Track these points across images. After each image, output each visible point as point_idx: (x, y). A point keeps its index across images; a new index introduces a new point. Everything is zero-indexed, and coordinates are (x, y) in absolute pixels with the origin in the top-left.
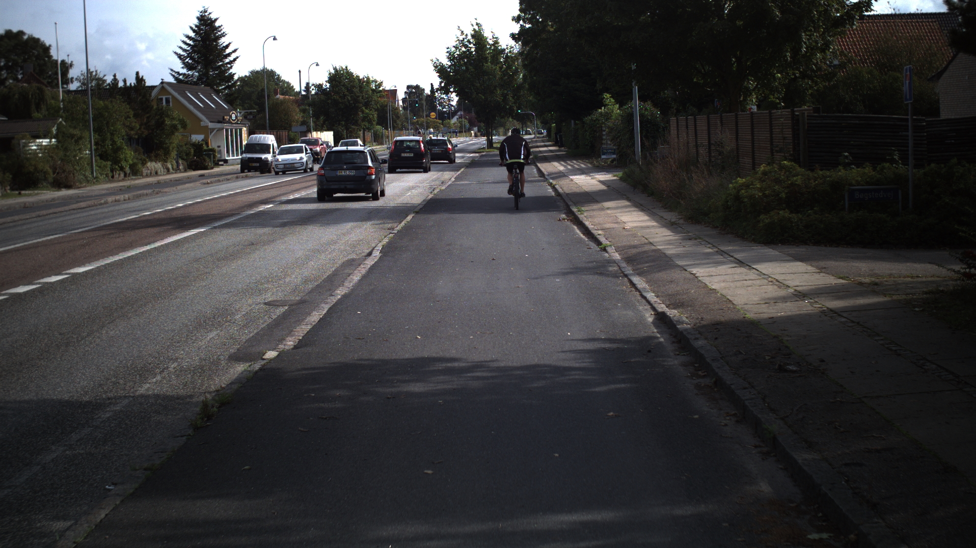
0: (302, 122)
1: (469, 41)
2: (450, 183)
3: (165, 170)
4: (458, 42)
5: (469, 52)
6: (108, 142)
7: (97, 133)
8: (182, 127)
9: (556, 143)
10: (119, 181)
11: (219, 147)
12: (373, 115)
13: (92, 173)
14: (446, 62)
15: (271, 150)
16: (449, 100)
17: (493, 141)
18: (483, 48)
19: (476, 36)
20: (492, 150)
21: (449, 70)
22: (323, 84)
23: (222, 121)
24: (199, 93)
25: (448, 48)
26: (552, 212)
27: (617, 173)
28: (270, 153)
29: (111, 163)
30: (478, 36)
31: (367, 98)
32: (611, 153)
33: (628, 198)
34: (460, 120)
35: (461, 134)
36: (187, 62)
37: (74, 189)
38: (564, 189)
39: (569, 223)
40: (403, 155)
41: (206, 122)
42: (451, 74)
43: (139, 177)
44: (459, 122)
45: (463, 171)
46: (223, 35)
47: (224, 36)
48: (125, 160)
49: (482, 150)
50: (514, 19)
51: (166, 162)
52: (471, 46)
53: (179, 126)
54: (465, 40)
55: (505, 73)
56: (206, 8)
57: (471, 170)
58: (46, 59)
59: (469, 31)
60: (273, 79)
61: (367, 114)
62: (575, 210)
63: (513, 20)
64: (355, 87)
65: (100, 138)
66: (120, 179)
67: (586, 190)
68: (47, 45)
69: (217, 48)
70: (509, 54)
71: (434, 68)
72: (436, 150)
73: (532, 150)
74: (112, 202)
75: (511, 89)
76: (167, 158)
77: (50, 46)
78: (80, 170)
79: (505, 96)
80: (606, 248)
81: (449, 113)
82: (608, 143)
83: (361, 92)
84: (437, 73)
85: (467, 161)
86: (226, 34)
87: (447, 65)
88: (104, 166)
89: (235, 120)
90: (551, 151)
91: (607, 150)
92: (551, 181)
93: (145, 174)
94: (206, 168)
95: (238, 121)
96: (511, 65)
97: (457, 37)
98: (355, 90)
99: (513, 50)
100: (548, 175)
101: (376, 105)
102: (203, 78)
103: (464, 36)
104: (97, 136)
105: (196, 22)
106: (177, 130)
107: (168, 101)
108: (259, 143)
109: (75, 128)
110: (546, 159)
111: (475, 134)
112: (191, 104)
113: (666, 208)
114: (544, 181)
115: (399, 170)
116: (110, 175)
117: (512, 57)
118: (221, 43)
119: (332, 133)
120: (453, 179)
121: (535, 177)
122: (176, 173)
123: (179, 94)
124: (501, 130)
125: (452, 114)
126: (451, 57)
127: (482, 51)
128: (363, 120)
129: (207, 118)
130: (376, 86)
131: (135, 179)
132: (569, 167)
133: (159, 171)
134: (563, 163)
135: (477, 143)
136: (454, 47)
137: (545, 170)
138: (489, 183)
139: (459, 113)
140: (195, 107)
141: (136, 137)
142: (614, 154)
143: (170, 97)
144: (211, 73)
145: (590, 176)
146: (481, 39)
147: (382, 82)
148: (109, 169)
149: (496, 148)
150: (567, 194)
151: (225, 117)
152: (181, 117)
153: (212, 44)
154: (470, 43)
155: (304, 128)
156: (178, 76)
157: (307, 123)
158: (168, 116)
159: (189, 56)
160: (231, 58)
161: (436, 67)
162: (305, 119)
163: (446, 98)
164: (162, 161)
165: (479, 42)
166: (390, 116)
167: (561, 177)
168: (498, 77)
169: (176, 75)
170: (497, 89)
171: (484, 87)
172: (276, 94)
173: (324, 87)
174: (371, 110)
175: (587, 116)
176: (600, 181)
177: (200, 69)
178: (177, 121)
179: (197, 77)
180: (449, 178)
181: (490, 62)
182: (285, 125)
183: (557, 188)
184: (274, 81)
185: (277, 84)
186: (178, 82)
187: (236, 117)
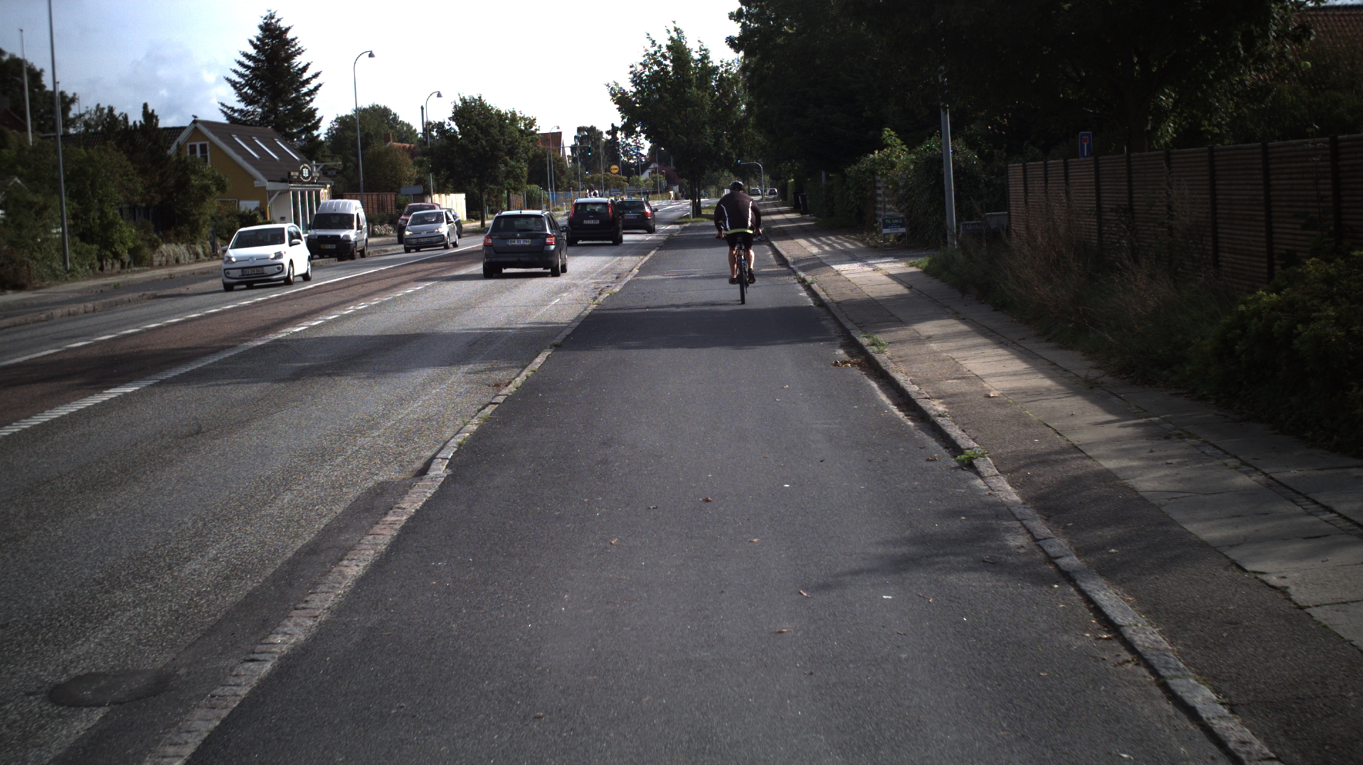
0: (416, 180)
1: (663, 56)
2: (629, 278)
3: (192, 256)
4: (646, 57)
5: (663, 71)
6: (95, 214)
7: (76, 200)
8: (218, 189)
9: (795, 208)
10: (112, 275)
11: (283, 218)
12: (521, 169)
13: (65, 263)
14: (629, 88)
15: (355, 224)
16: (638, 148)
17: (702, 205)
18: (685, 65)
19: (673, 48)
20: (699, 219)
21: (634, 99)
22: (444, 122)
23: (288, 179)
24: (254, 138)
25: (632, 67)
26: (817, 344)
27: (916, 261)
28: (352, 228)
29: (98, 247)
30: (678, 49)
31: (511, 143)
32: (898, 224)
33: (957, 313)
34: (654, 175)
35: (654, 196)
36: (246, 92)
37: (29, 290)
38: (830, 291)
39: (857, 372)
40: (586, 222)
41: (262, 181)
42: (638, 105)
43: (145, 268)
44: (653, 178)
45: (653, 255)
46: (299, 52)
47: (300, 54)
48: (122, 242)
49: (684, 220)
50: (731, 16)
51: (194, 244)
52: (668, 62)
53: (214, 189)
54: (658, 54)
55: (717, 103)
56: (272, 12)
57: (667, 254)
58: (37, 90)
59: (664, 41)
60: (388, 119)
61: (512, 166)
62: (864, 341)
63: (730, 19)
64: (493, 126)
65: (80, 207)
66: (115, 271)
67: (872, 295)
68: (38, 69)
69: (289, 70)
70: (724, 75)
71: (611, 97)
72: (630, 215)
73: (763, 218)
74: (62, 316)
75: (727, 127)
76: (195, 237)
77: (42, 71)
78: (43, 259)
79: (717, 137)
80: (975, 462)
81: (638, 165)
82: (887, 208)
83: (503, 134)
84: (615, 103)
85: (662, 238)
86: (303, 51)
87: (631, 92)
88: (87, 252)
89: (308, 178)
90: (791, 221)
91: (891, 220)
92: (802, 275)
93: (158, 263)
95: (313, 178)
96: (728, 91)
97: (646, 50)
98: (492, 130)
99: (731, 69)
100: (794, 263)
101: (526, 153)
102: (270, 117)
103: (656, 48)
104: (75, 205)
105: (258, 33)
106: (209, 193)
107: (203, 148)
108: (337, 212)
109: (36, 192)
110: (785, 234)
111: (675, 195)
112: (238, 154)
113: (1049, 340)
114: (789, 275)
115: (580, 242)
116: (97, 265)
117: (729, 79)
118: (295, 64)
119: (463, 196)
120: (636, 271)
121: (772, 266)
122: (209, 260)
123: (221, 138)
124: (713, 190)
125: (642, 168)
126: (637, 79)
127: (684, 71)
128: (507, 177)
129: (264, 175)
130: (525, 125)
131: (138, 272)
132: (827, 248)
133: (182, 257)
134: (814, 240)
135: (678, 209)
136: (641, 64)
137: (788, 253)
138: (695, 278)
139: (652, 166)
140: (244, 159)
141: (144, 205)
142: (902, 226)
143: (208, 143)
144: (281, 109)
145: (869, 265)
146: (682, 51)
147: (535, 119)
148: (96, 257)
149: (708, 217)
150: (838, 303)
151: (292, 174)
152: (217, 174)
153: (283, 65)
154: (665, 58)
155: (419, 189)
156: (232, 113)
157: (425, 181)
158: (195, 172)
159: (249, 83)
160: (311, 86)
161: (614, 95)
162: (423, 175)
163: (633, 144)
164: (187, 242)
165: (678, 57)
166: (550, 170)
167: (816, 268)
168: (707, 108)
169: (229, 112)
170: (707, 126)
171: (686, 124)
172: (387, 140)
173: (447, 127)
174: (518, 161)
175: (850, 166)
176: (890, 276)
177: (265, 103)
178: (209, 180)
179: (261, 115)
180: (629, 270)
181: (696, 87)
182: (393, 185)
183: (815, 289)
184: (388, 123)
185: (392, 127)
186: (231, 123)
187: (310, 173)
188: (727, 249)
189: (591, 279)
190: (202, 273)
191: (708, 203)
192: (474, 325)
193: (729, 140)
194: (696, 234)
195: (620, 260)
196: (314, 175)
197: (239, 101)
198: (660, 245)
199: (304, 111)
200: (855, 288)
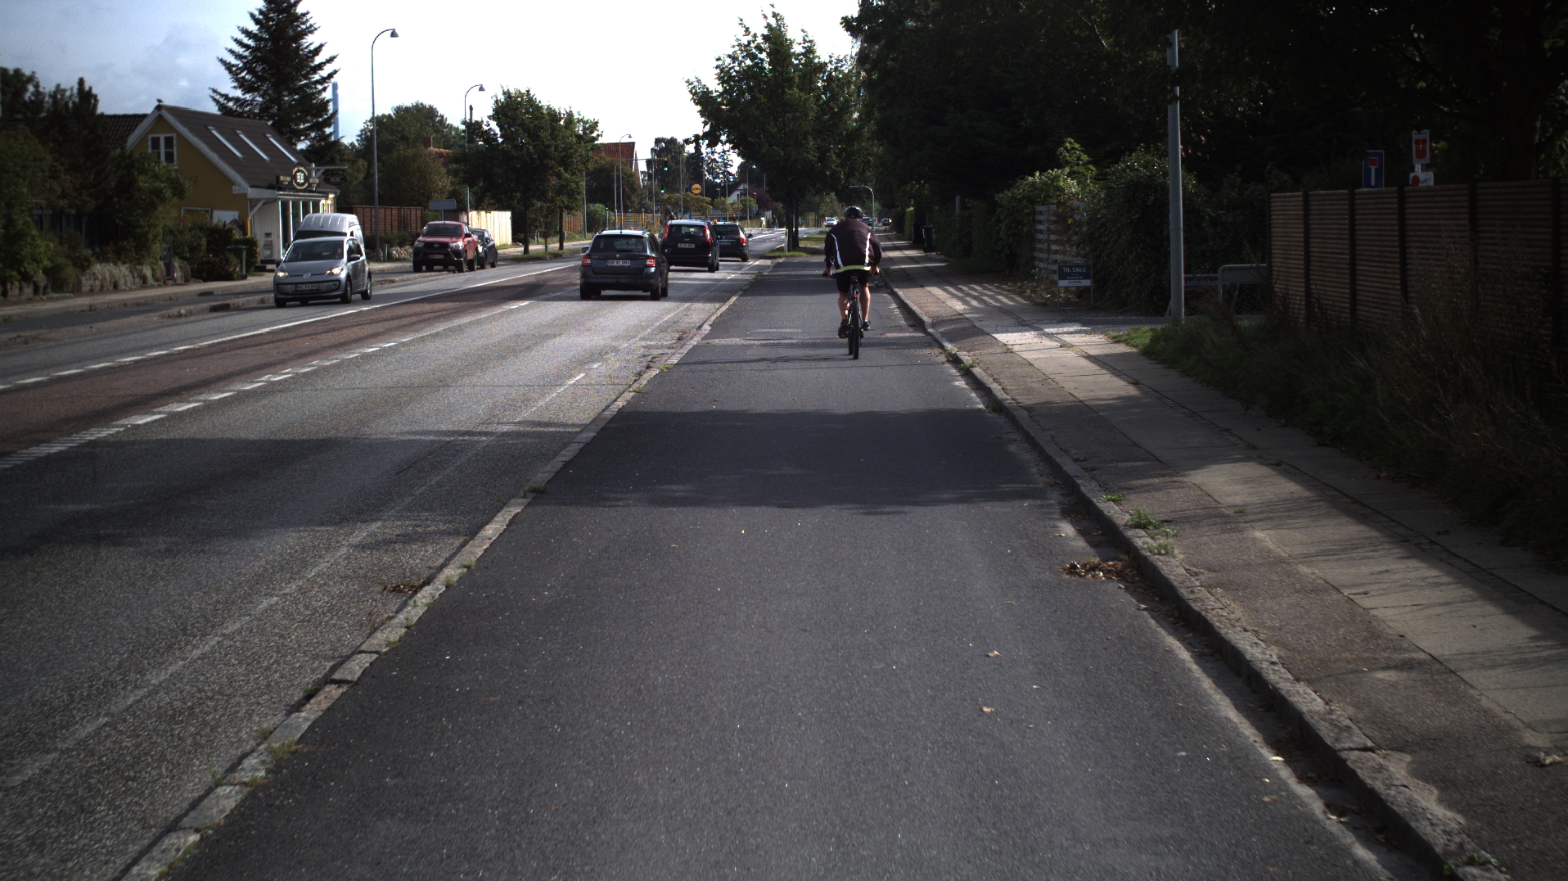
0: (450, 192)
1: (758, 48)
3: (137, 280)
4: (737, 48)
5: (758, 68)
8: (174, 195)
9: (916, 243)
10: (16, 303)
11: (268, 235)
12: (578, 183)
14: (715, 87)
16: (726, 165)
17: (799, 236)
18: (785, 59)
19: (771, 38)
20: (797, 253)
21: (720, 99)
22: (482, 122)
23: (277, 186)
24: (242, 132)
25: (718, 59)
30: (776, 39)
31: (564, 149)
32: (1079, 274)
34: (743, 198)
35: (747, 221)
36: (243, 78)
40: (681, 245)
41: (242, 186)
42: (725, 108)
43: (68, 294)
44: (742, 201)
45: (734, 304)
46: (311, 30)
47: (311, 32)
48: (34, 260)
49: (777, 254)
51: (141, 264)
52: (763, 56)
53: (168, 193)
54: (752, 45)
55: (824, 109)
57: (753, 301)
59: (760, 29)
61: (567, 180)
64: (543, 128)
66: (24, 297)
69: (298, 52)
70: (833, 74)
71: (691, 97)
72: (727, 240)
75: (835, 139)
76: (143, 256)
79: (823, 152)
81: (725, 186)
83: (555, 139)
84: (697, 104)
86: (316, 29)
87: (716, 91)
89: (303, 184)
90: (913, 260)
91: (1071, 267)
92: (952, 348)
93: (87, 288)
94: (229, 277)
96: (838, 94)
97: (738, 40)
98: (543, 134)
99: (842, 66)
100: (933, 325)
101: (585, 164)
102: (272, 108)
103: (750, 38)
106: (162, 199)
107: (169, 142)
110: (912, 279)
111: (768, 221)
112: (214, 150)
114: (929, 345)
117: (839, 79)
118: (305, 45)
119: (508, 214)
120: (707, 328)
121: (900, 329)
122: (160, 286)
124: (812, 217)
125: (732, 188)
126: (724, 76)
127: (783, 67)
128: (559, 193)
129: (245, 178)
130: (584, 129)
131: (57, 299)
132: (975, 303)
133: (122, 281)
134: (951, 289)
135: (770, 239)
136: (729, 56)
137: (921, 308)
139: (741, 187)
140: (221, 157)
142: (1086, 276)
143: (174, 135)
144: (287, 99)
146: (781, 43)
147: (597, 123)
149: (810, 251)
151: (282, 178)
152: (173, 174)
153: (290, 45)
154: (761, 50)
155: (452, 204)
156: (225, 102)
157: (461, 194)
158: (143, 171)
159: (247, 67)
160: (324, 73)
161: (694, 94)
162: (458, 187)
163: (720, 160)
164: (131, 261)
165: (776, 49)
166: (618, 188)
167: (969, 336)
168: (812, 115)
169: (222, 100)
170: (809, 137)
171: (785, 134)
172: (427, 143)
173: (486, 128)
174: (573, 174)
175: (1002, 191)
176: (1089, 357)
177: (267, 90)
178: (163, 182)
179: (261, 105)
180: (698, 325)
181: (798, 87)
182: (419, 197)
183: (979, 376)
184: (433, 126)
185: (437, 131)
186: (224, 114)
187: (306, 179)
188: (836, 297)
189: (642, 339)
190: (138, 305)
191: (806, 234)
192: (431, 424)
193: (838, 155)
194: (793, 273)
195: (689, 309)
196: (311, 181)
197: (235, 87)
198: (744, 288)
199: (314, 102)
200: (1045, 379)
